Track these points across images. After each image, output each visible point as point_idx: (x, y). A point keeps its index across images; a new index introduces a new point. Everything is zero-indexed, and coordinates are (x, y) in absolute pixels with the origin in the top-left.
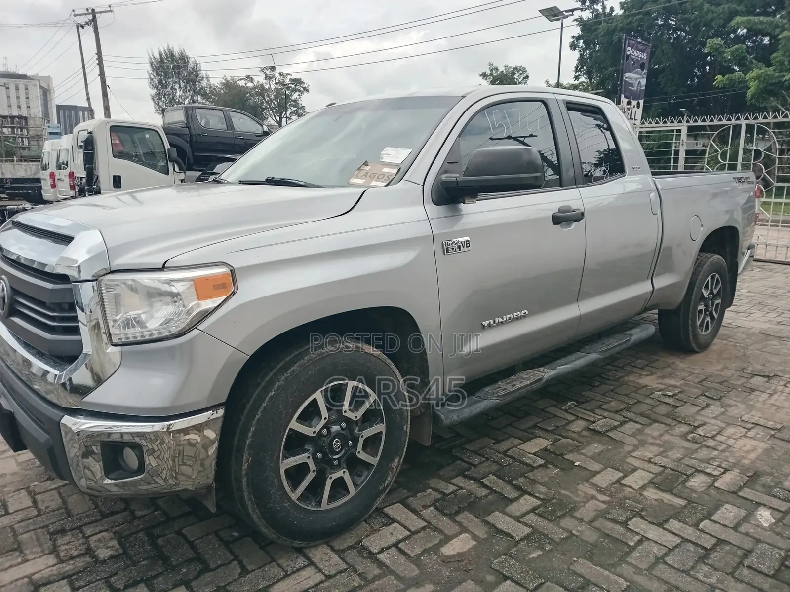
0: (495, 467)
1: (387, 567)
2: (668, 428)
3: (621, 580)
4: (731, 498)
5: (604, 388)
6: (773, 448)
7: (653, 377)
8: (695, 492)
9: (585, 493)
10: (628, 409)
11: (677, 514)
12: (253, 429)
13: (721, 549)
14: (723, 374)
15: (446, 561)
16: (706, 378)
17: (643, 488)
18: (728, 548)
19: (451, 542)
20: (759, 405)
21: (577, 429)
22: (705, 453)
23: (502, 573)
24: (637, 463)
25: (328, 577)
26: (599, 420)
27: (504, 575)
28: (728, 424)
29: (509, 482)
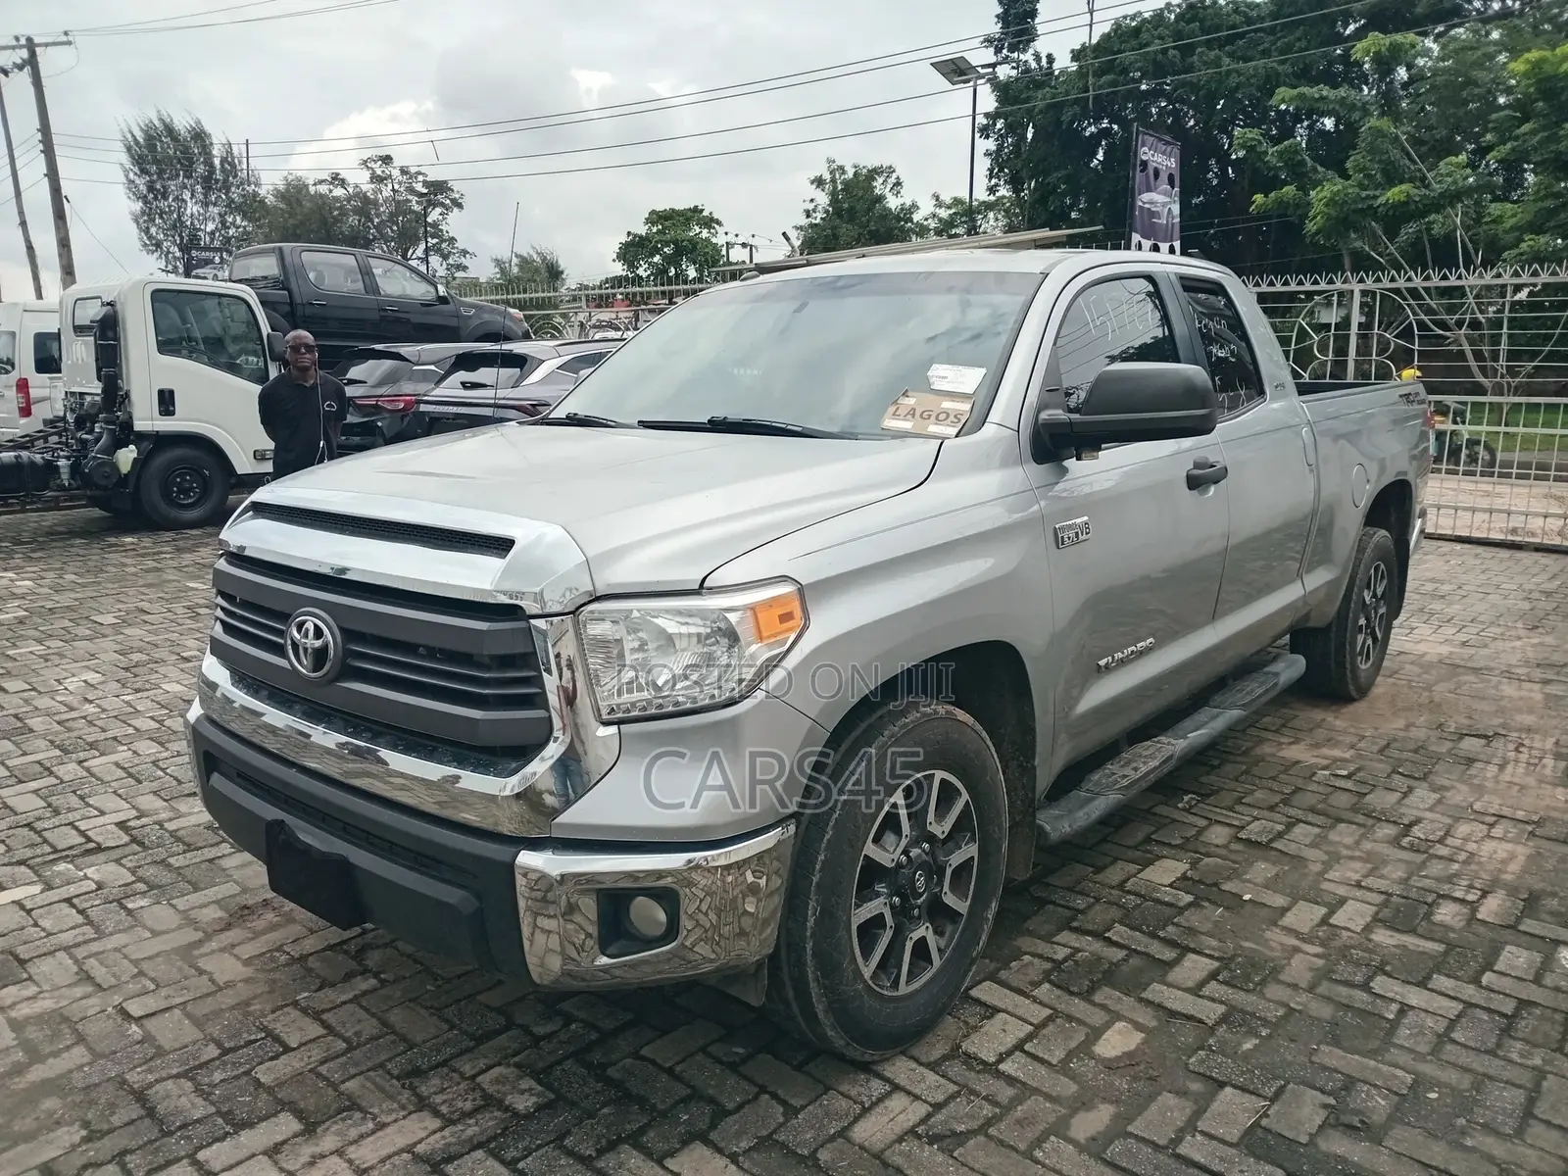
0: (1114, 912)
1: (1024, 1084)
2: (1362, 830)
3: (1400, 1073)
4: (1508, 934)
5: (1229, 769)
6: (1539, 854)
7: (1301, 746)
8: (1453, 930)
9: (1282, 944)
10: (1286, 802)
11: (1439, 966)
12: (821, 857)
13: (1529, 1014)
14: (1411, 735)
15: (1111, 1065)
16: (1388, 744)
17: (1367, 929)
18: (1538, 1012)
19: (1104, 1037)
20: (1489, 785)
21: (1220, 841)
22: (1439, 867)
23: (1211, 1078)
24: (1342, 891)
25: (938, 1107)
26: (1249, 823)
27: (1215, 1080)
28: (1457, 819)
29: (1153, 935)
